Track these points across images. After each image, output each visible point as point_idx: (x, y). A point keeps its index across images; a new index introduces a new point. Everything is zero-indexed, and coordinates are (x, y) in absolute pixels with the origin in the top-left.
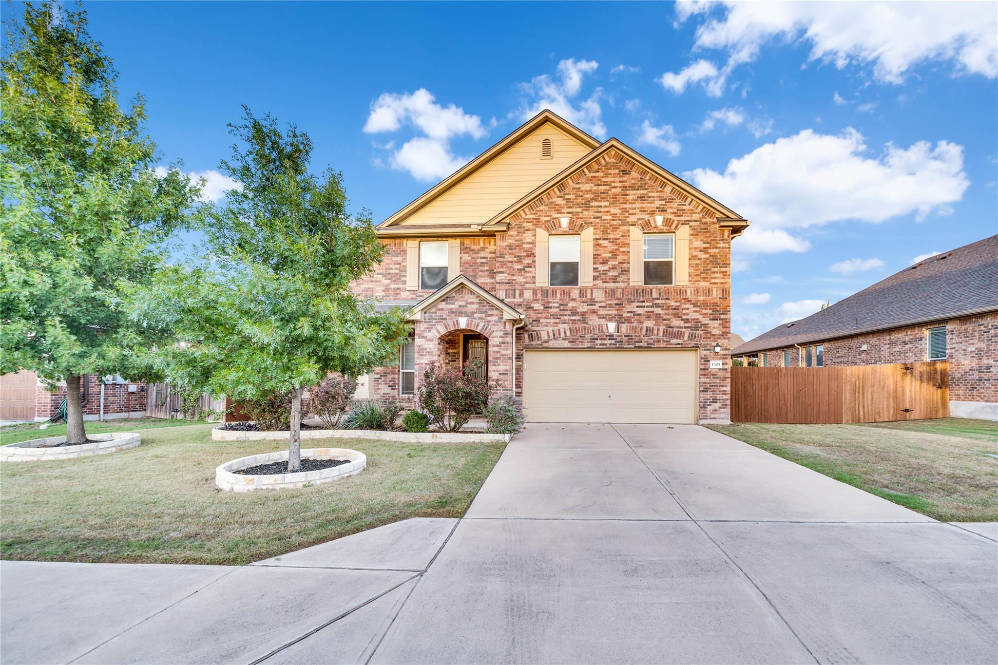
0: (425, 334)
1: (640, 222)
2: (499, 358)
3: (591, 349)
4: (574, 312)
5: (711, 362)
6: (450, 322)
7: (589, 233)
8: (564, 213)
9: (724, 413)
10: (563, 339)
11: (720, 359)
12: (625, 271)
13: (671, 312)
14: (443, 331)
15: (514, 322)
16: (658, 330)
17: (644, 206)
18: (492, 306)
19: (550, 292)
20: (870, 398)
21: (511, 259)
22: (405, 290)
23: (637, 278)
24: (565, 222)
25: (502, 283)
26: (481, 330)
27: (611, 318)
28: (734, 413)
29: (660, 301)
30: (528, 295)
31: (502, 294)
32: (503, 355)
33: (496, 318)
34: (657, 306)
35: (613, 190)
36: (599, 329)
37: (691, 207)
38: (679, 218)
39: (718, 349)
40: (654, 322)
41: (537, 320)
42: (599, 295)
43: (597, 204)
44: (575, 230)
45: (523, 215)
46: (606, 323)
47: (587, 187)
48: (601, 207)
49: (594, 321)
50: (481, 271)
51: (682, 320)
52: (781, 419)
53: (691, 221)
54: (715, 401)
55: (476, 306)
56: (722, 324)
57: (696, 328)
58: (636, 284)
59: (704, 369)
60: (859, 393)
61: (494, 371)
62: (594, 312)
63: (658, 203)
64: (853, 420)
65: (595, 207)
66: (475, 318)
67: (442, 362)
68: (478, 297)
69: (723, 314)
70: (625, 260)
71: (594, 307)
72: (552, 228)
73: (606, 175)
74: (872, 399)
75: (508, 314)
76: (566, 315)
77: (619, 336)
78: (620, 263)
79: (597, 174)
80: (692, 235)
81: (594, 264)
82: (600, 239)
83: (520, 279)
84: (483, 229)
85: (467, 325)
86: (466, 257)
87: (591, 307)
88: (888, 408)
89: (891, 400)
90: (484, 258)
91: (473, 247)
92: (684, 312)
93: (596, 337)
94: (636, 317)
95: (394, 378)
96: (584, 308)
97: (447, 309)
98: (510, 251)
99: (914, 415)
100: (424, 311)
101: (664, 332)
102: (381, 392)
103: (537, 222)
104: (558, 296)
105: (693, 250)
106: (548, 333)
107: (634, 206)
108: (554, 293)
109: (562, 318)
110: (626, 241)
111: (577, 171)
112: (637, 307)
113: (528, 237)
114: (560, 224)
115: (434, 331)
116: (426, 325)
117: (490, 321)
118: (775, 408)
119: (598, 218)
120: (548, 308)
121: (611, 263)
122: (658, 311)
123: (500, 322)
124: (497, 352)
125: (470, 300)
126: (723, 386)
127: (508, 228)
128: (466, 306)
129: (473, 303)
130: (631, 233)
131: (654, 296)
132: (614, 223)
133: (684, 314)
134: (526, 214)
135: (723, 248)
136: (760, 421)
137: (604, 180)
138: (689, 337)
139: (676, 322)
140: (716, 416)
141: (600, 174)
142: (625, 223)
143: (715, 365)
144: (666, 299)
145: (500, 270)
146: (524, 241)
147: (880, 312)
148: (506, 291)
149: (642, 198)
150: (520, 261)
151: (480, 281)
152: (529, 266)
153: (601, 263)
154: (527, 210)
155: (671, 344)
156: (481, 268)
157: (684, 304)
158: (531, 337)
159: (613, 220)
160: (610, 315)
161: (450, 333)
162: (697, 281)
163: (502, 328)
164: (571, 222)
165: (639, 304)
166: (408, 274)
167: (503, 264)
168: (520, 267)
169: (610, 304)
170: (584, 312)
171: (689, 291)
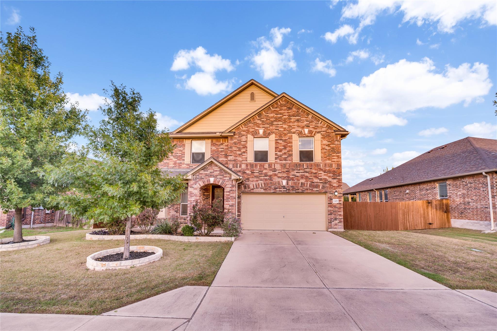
0: (193, 186)
1: (297, 132)
2: (230, 198)
3: (274, 193)
4: (266, 175)
5: (333, 200)
6: (206, 180)
7: (273, 137)
8: (261, 127)
9: (340, 225)
10: (261, 188)
11: (338, 198)
12: (290, 155)
13: (313, 175)
14: (202, 184)
15: (237, 180)
16: (307, 184)
17: (299, 124)
18: (226, 172)
19: (254, 165)
20: (412, 218)
21: (235, 149)
22: (184, 164)
23: (296, 158)
24: (261, 131)
25: (231, 161)
26: (221, 184)
27: (284, 178)
28: (345, 224)
29: (308, 170)
30: (244, 166)
31: (231, 166)
32: (231, 197)
33: (228, 178)
34: (306, 172)
35: (284, 117)
36: (278, 183)
37: (321, 125)
38: (316, 130)
39: (336, 194)
40: (305, 180)
41: (248, 179)
42: (278, 167)
43: (276, 123)
44: (266, 135)
45: (241, 128)
46: (281, 180)
47: (272, 115)
48: (278, 124)
49: (276, 179)
50: (221, 155)
51: (318, 179)
52: (368, 228)
53: (322, 131)
54: (336, 219)
55: (218, 172)
56: (338, 181)
57: (326, 183)
58: (296, 161)
59: (330, 203)
60: (406, 215)
61: (227, 204)
62: (276, 175)
63: (306, 123)
64: (404, 229)
65: (276, 124)
66: (218, 178)
67: (201, 200)
68: (219, 168)
69: (338, 176)
70: (290, 150)
71: (275, 173)
72: (255, 135)
73: (281, 110)
74: (413, 218)
75: (234, 176)
76: (262, 176)
77: (288, 187)
78: (288, 151)
79: (277, 109)
80: (322, 138)
81: (276, 151)
82: (278, 140)
83: (240, 159)
84: (222, 135)
85: (214, 181)
86: (214, 148)
87: (274, 173)
88: (421, 223)
89: (422, 219)
90: (222, 148)
91: (217, 143)
92: (319, 175)
93: (277, 187)
94: (296, 177)
95: (178, 207)
96: (271, 173)
97: (204, 174)
98: (235, 145)
99: (434, 226)
100: (193, 174)
101: (310, 185)
102: (171, 214)
103: (248, 132)
104: (258, 167)
105: (323, 145)
106: (253, 185)
107: (294, 124)
108: (256, 165)
109: (260, 178)
110: (291, 141)
111: (267, 108)
112: (297, 172)
113: (244, 139)
114: (259, 133)
115: (198, 184)
116: (194, 181)
117: (225, 180)
118: (365, 223)
119: (277, 130)
120: (253, 173)
121: (284, 151)
122: (307, 174)
123: (230, 180)
124: (229, 195)
125: (215, 170)
126: (339, 212)
127: (234, 134)
128: (214, 172)
129: (217, 171)
130: (293, 137)
131: (305, 167)
132: (285, 132)
133: (320, 176)
134: (243, 128)
135: (337, 144)
136: (358, 229)
137: (280, 112)
138: (322, 187)
139: (316, 180)
140: (337, 227)
141: (278, 109)
142: (290, 132)
143: (335, 201)
144: (311, 169)
145: (230, 154)
146: (242, 140)
147: (414, 174)
148: (233, 165)
149: (298, 120)
150: (240, 150)
151: (220, 159)
152: (244, 152)
153: (279, 151)
154: (243, 126)
155: (313, 191)
156: (221, 153)
157: (319, 171)
158: (245, 187)
159: (284, 131)
160: (283, 176)
161: (206, 185)
162: (325, 160)
163: (231, 183)
164: (264, 132)
165: (297, 171)
166: (185, 156)
167: (232, 152)
168: (240, 153)
169: (283, 171)
170: (271, 175)
171: (321, 165)
